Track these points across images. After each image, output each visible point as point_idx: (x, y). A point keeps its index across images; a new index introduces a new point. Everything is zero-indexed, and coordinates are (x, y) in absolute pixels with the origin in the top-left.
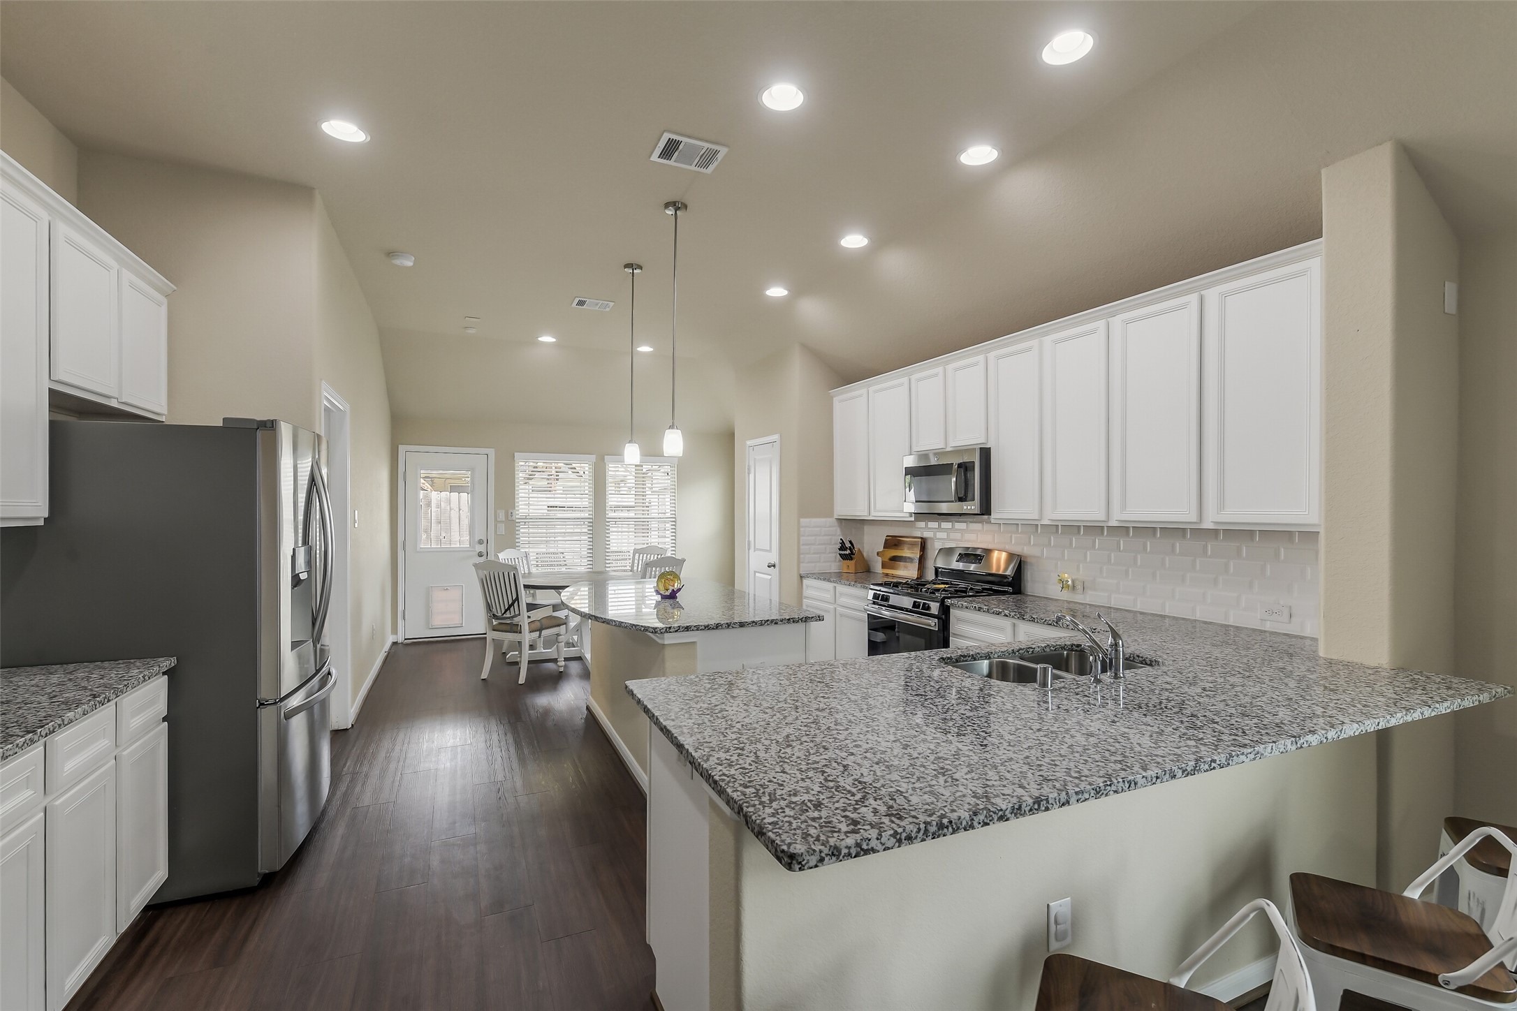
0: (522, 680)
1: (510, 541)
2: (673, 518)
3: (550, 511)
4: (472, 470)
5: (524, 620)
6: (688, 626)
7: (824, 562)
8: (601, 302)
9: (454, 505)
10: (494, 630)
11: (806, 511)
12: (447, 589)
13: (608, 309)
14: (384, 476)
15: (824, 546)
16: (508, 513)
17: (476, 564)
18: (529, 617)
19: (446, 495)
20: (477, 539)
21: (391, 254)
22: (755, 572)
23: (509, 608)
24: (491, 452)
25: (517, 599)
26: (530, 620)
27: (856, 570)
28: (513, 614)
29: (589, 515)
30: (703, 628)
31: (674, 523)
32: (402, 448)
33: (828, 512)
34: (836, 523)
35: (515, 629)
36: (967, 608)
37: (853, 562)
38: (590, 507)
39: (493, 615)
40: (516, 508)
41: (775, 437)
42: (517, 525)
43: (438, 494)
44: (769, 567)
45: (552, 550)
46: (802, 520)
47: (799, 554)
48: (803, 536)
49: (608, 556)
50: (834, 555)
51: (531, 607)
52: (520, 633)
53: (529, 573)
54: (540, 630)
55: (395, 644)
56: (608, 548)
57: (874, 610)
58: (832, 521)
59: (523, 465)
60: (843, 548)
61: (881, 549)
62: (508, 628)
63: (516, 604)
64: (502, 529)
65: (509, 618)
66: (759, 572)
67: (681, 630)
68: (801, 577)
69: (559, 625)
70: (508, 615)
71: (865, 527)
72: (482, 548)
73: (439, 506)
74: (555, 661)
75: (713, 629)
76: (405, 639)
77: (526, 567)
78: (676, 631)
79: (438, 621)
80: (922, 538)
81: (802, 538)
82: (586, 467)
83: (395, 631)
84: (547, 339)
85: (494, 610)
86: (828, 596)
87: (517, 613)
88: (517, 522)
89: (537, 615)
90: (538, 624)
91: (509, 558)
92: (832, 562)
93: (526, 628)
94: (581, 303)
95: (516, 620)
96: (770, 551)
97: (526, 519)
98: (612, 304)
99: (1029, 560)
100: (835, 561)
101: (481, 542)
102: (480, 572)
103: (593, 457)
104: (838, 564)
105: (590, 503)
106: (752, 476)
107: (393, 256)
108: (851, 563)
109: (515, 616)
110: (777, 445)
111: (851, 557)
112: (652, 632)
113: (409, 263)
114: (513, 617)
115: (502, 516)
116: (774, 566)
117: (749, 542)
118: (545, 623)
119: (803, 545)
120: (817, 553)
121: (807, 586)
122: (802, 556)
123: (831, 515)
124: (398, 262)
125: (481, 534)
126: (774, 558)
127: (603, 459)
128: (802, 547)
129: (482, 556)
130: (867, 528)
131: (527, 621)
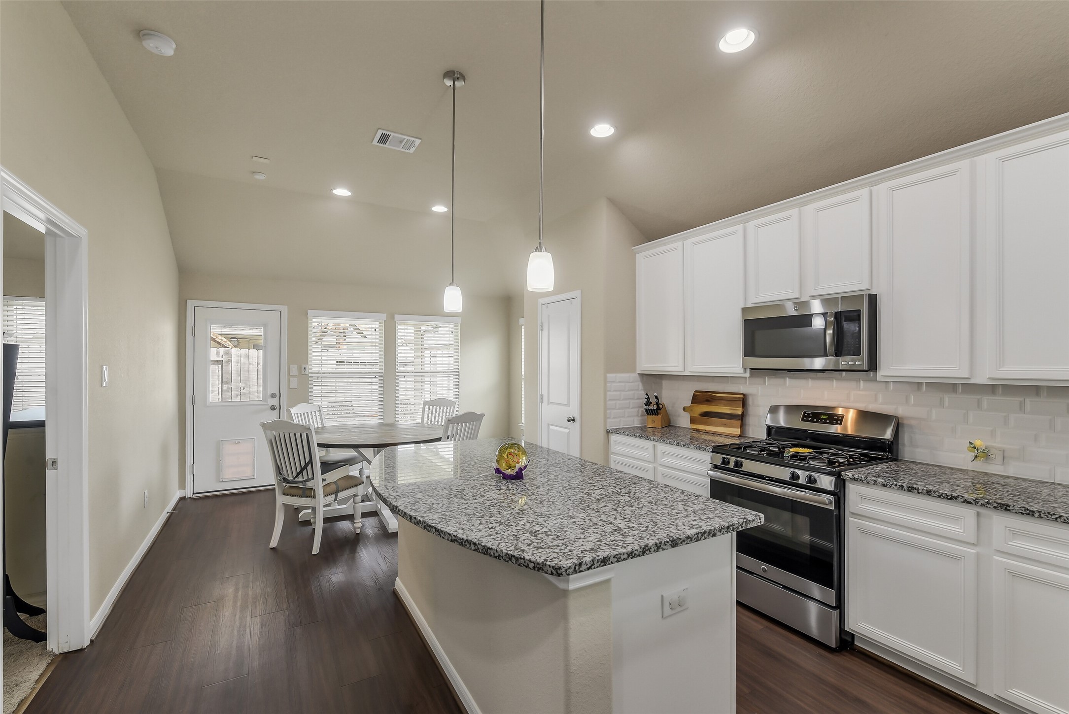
0: (316, 550)
1: (302, 395)
2: (456, 372)
3: (339, 365)
4: (265, 326)
5: (318, 483)
6: (605, 558)
7: (628, 417)
8: (407, 138)
9: (253, 360)
10: (284, 494)
11: (612, 366)
12: (239, 443)
13: (412, 150)
14: (167, 330)
15: (628, 401)
16: (301, 368)
17: (264, 424)
18: (324, 480)
19: (246, 351)
20: (269, 392)
21: (141, 32)
22: (549, 425)
23: (301, 472)
24: (284, 309)
25: (311, 461)
26: (325, 483)
27: (662, 426)
28: (305, 478)
29: (380, 369)
30: (626, 556)
31: (457, 377)
32: (190, 304)
33: (633, 369)
34: (638, 378)
35: (309, 493)
36: (884, 485)
37: (659, 417)
38: (380, 362)
39: (284, 478)
40: (309, 363)
41: (577, 293)
42: (310, 379)
43: (238, 351)
44: (569, 421)
45: (341, 399)
46: (609, 375)
47: (606, 409)
48: (610, 391)
49: (397, 407)
50: (636, 410)
51: (327, 466)
52: (314, 497)
53: (323, 427)
54: (336, 493)
55: (182, 499)
56: (397, 397)
57: (719, 475)
58: (634, 376)
59: (316, 322)
60: (648, 403)
61: (688, 403)
62: (301, 492)
63: (309, 468)
64: (295, 383)
65: (301, 482)
66: (552, 425)
67: (596, 565)
68: (608, 432)
69: (356, 486)
70: (300, 479)
71: (663, 382)
72: (275, 402)
73: (238, 361)
74: (351, 518)
75: (639, 556)
76: (194, 494)
77: (319, 421)
78: (588, 569)
79: (229, 473)
80: (743, 394)
81: (609, 393)
82: (376, 325)
83: (182, 485)
84: (342, 192)
85: (285, 472)
86: (647, 455)
87: (310, 476)
88: (311, 377)
89: (334, 476)
90: (334, 487)
91: (302, 412)
92: (634, 418)
93: (320, 492)
94: (384, 139)
95: (309, 484)
96: (568, 405)
97: (320, 375)
98: (418, 142)
99: (905, 422)
100: (638, 416)
101: (273, 396)
102: (269, 432)
103: (384, 316)
104: (640, 418)
105: (380, 358)
106: (545, 333)
107: (144, 35)
108: (658, 418)
109: (308, 480)
110: (578, 302)
111: (657, 412)
112: (552, 574)
113: (168, 49)
114: (305, 481)
115: (295, 370)
116: (574, 420)
117: (542, 395)
118: (342, 484)
119: (610, 400)
120: (622, 408)
121: (616, 443)
122: (608, 411)
123: (634, 370)
124: (150, 44)
125: (273, 388)
126: (575, 412)
127: (393, 318)
128: (609, 403)
129: (274, 409)
130: (665, 383)
131: (321, 484)
